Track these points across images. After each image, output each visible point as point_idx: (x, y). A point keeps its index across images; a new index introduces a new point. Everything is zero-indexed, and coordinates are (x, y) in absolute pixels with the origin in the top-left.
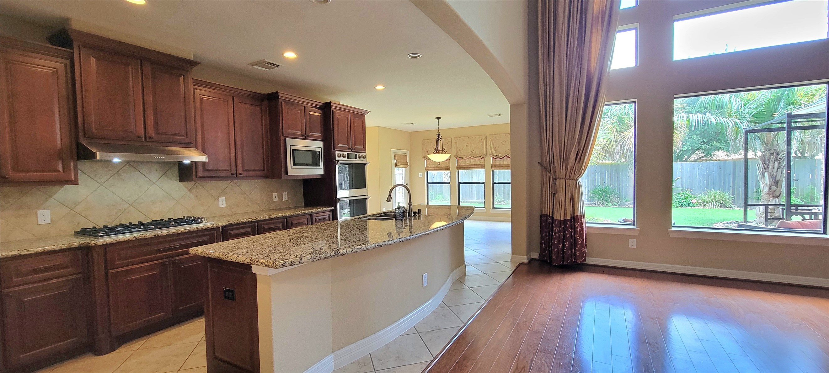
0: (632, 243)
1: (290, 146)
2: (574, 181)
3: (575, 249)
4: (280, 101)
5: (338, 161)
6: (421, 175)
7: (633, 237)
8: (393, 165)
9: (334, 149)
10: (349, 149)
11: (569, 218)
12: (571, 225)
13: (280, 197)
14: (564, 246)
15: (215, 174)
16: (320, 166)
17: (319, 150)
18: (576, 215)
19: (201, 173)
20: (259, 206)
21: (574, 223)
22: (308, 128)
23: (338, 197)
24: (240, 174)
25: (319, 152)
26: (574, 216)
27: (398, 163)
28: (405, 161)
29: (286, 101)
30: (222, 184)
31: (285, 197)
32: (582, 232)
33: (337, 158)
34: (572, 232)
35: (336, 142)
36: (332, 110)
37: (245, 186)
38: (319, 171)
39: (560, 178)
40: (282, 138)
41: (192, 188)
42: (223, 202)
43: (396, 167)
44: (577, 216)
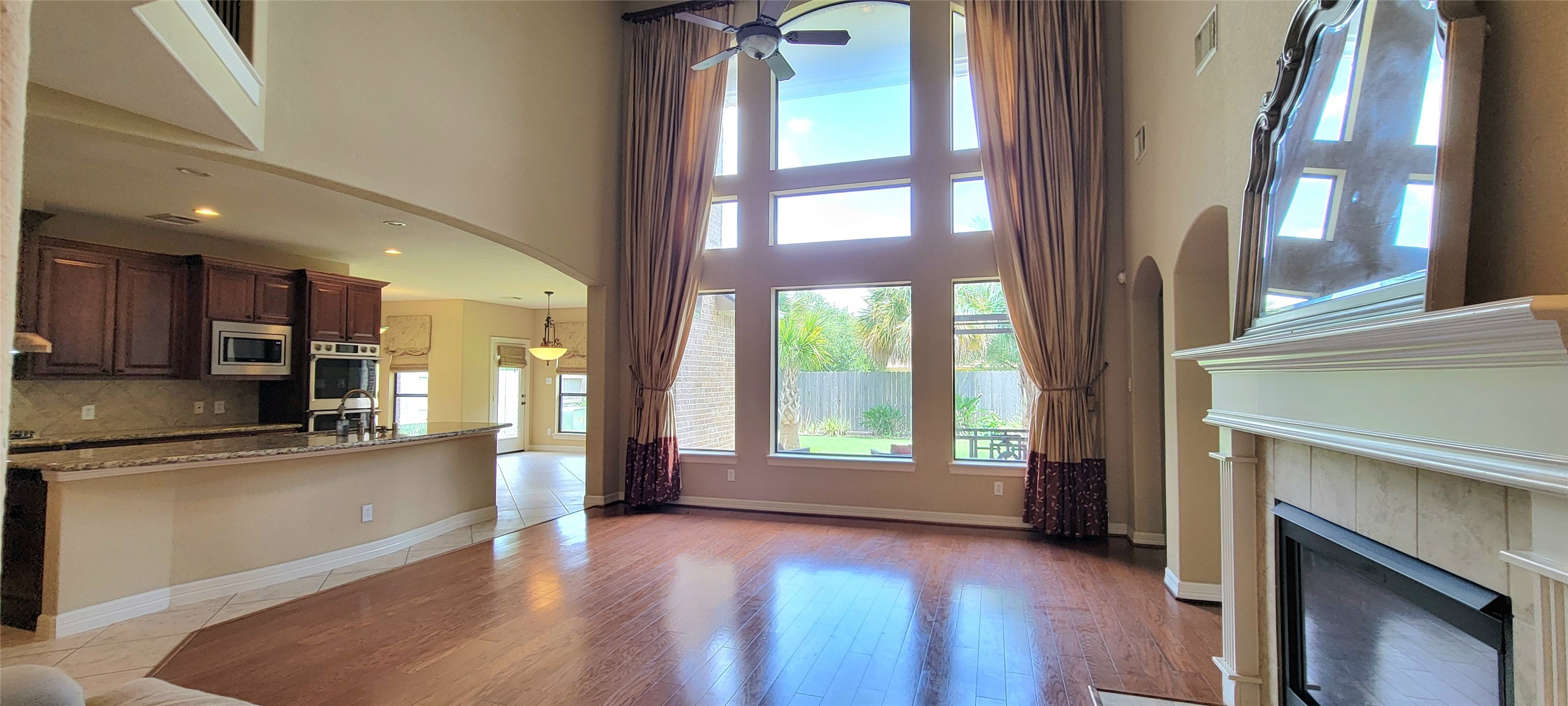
0: (731, 475)
1: (220, 332)
2: (662, 392)
3: (656, 484)
4: (206, 267)
5: (314, 356)
6: (549, 381)
7: (730, 466)
8: (494, 364)
9: (309, 337)
10: (342, 337)
11: (651, 441)
12: (653, 451)
13: (209, 407)
14: (643, 478)
15: (69, 370)
16: (280, 362)
17: (282, 338)
18: (659, 437)
19: (43, 367)
20: (164, 420)
21: (657, 448)
22: (260, 305)
23: (311, 408)
24: (120, 371)
25: (280, 341)
26: (657, 439)
27: (503, 359)
28: (521, 357)
29: (219, 269)
30: (86, 386)
31: (220, 407)
32: (665, 460)
33: (313, 351)
34: (653, 460)
35: (314, 326)
36: (308, 279)
37: (137, 389)
38: (281, 369)
39: (646, 388)
40: (205, 320)
41: (30, 389)
42: (88, 413)
43: (499, 366)
44: (661, 439)
